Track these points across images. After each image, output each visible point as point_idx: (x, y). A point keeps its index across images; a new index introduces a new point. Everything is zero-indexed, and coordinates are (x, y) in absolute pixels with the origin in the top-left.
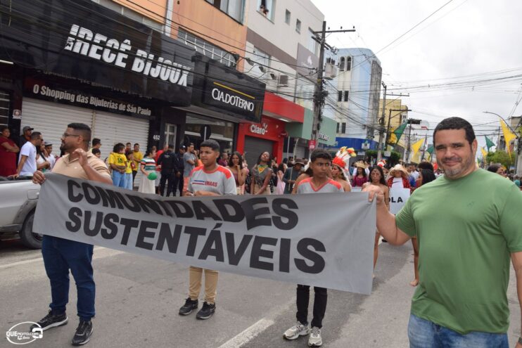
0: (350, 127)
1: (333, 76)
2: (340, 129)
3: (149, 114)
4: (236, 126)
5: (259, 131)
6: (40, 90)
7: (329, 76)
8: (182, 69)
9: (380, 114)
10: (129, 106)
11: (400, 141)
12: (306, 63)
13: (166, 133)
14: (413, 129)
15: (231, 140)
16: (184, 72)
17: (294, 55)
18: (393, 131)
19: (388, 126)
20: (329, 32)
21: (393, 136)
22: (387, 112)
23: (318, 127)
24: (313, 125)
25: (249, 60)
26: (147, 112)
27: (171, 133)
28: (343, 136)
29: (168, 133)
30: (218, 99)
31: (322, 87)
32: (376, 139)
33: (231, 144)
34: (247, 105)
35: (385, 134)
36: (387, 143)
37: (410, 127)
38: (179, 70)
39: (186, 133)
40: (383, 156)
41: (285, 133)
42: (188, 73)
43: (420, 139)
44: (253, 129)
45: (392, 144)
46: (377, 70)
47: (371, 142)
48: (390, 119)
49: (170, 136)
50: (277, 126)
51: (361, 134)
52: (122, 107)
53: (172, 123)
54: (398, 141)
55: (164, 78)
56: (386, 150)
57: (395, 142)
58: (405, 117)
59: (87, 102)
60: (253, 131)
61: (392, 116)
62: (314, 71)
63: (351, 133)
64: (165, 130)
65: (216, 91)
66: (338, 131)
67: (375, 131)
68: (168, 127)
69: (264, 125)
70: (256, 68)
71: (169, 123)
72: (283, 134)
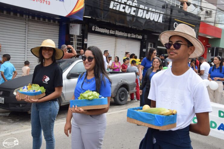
3: (141, 38)
6: (95, 29)
10: (132, 34)
13: (148, 47)
16: (161, 15)
25: (194, 5)
26: (140, 37)
27: (150, 48)
38: (159, 14)
39: (158, 47)
42: (163, 15)
52: (129, 35)
55: (152, 19)
59: (114, 33)
65: (176, 24)
68: (149, 44)
70: (198, 9)
71: (150, 42)
72: (208, 46)
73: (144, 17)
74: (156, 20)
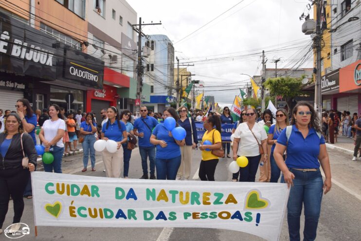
0: (156, 88)
1: (148, 55)
3: (24, 88)
4: (85, 93)
5: (100, 95)
7: (146, 55)
8: (48, 53)
9: (176, 78)
10: (8, 82)
12: (128, 46)
13: (36, 101)
14: (196, 87)
15: (82, 103)
16: (50, 55)
17: (119, 41)
18: (184, 89)
19: (181, 86)
20: (143, 25)
21: (184, 92)
22: (180, 77)
23: (141, 90)
24: (137, 89)
25: (94, 46)
26: (22, 86)
27: (40, 101)
28: (152, 94)
29: (38, 101)
30: (74, 74)
31: (141, 62)
33: (82, 105)
34: (93, 78)
35: (180, 92)
36: (181, 97)
37: (194, 86)
39: (51, 100)
41: (117, 95)
42: (52, 55)
43: (200, 94)
44: (96, 94)
45: (184, 98)
46: (171, 49)
47: (171, 97)
48: (182, 81)
49: (39, 103)
50: (112, 91)
51: (164, 93)
52: (3, 84)
53: (40, 94)
54: (187, 96)
55: (36, 60)
56: (180, 102)
58: (190, 79)
60: (96, 96)
61: (183, 79)
62: (135, 52)
63: (157, 92)
64: (35, 99)
65: (72, 68)
67: (173, 90)
68: (38, 96)
69: (103, 91)
70: (99, 51)
71: (38, 93)
72: (116, 96)
73: (23, 57)
74: (43, 62)
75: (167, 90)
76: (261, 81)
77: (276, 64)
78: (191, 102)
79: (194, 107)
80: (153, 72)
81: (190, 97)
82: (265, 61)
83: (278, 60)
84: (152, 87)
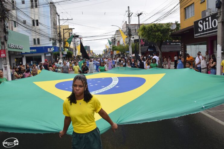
0: (42, 40)
2: (37, 42)
11: (71, 45)
18: (66, 40)
19: (64, 38)
21: (67, 43)
22: (62, 30)
28: (38, 46)
32: (58, 45)
35: (63, 43)
36: (64, 47)
40: (63, 54)
45: (67, 48)
48: (64, 34)
54: (70, 46)
56: (64, 51)
57: (69, 46)
58: (71, 33)
63: (43, 43)
66: (35, 43)
67: (57, 41)
75: (52, 41)
76: (128, 31)
77: (139, 17)
78: (73, 50)
79: (75, 54)
80: (37, 27)
81: (72, 46)
82: (130, 15)
83: (141, 14)
84: (38, 39)
